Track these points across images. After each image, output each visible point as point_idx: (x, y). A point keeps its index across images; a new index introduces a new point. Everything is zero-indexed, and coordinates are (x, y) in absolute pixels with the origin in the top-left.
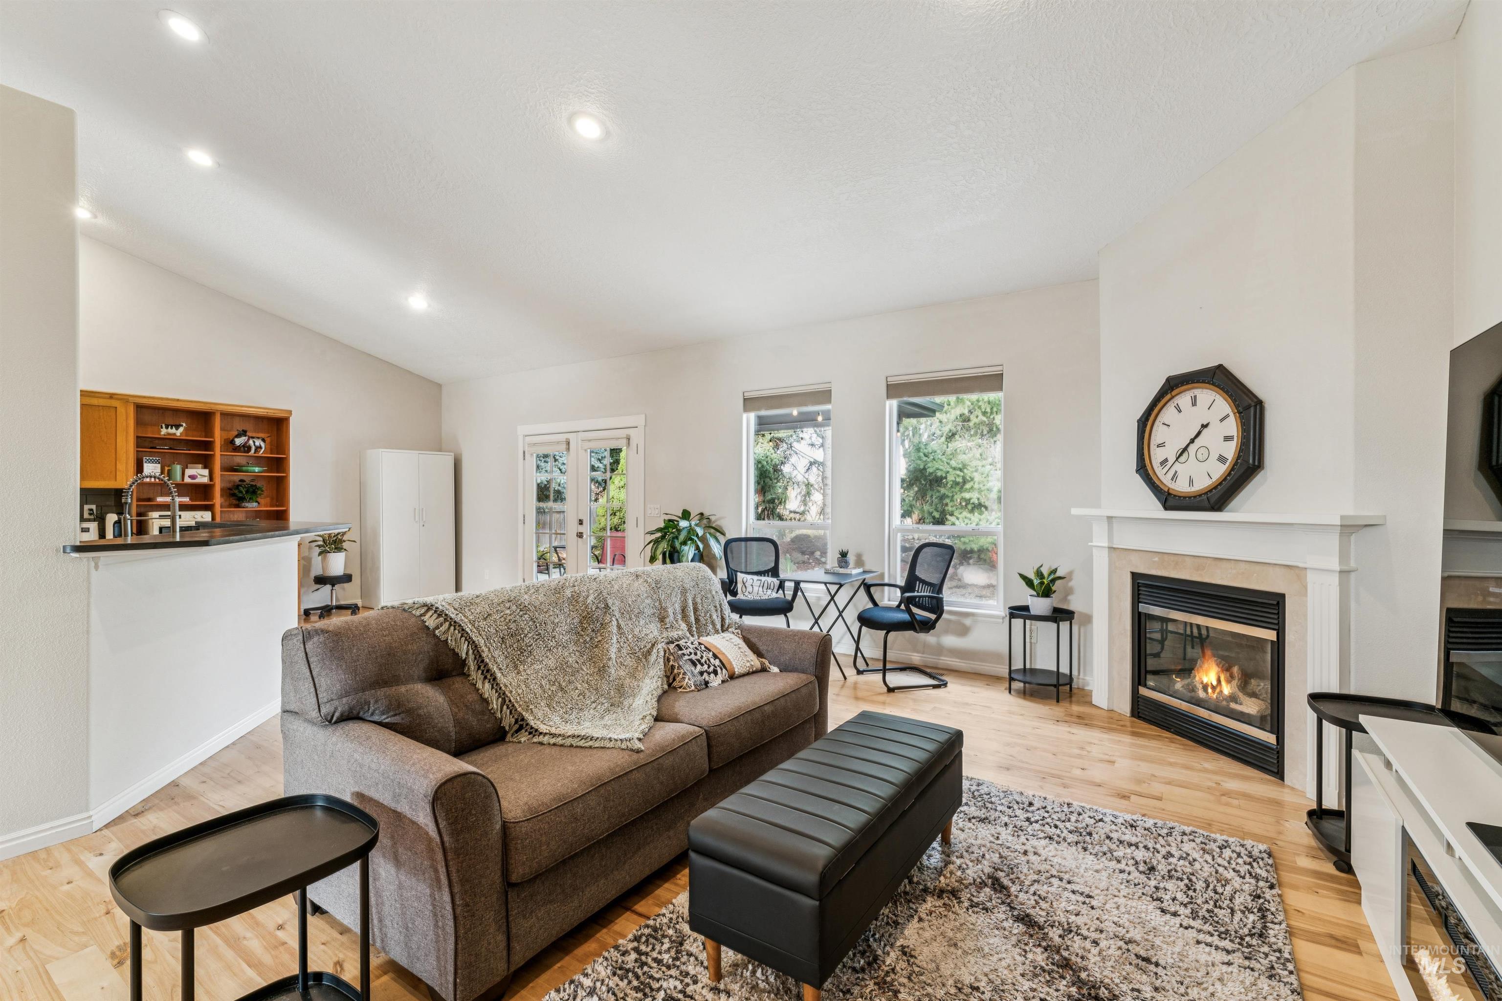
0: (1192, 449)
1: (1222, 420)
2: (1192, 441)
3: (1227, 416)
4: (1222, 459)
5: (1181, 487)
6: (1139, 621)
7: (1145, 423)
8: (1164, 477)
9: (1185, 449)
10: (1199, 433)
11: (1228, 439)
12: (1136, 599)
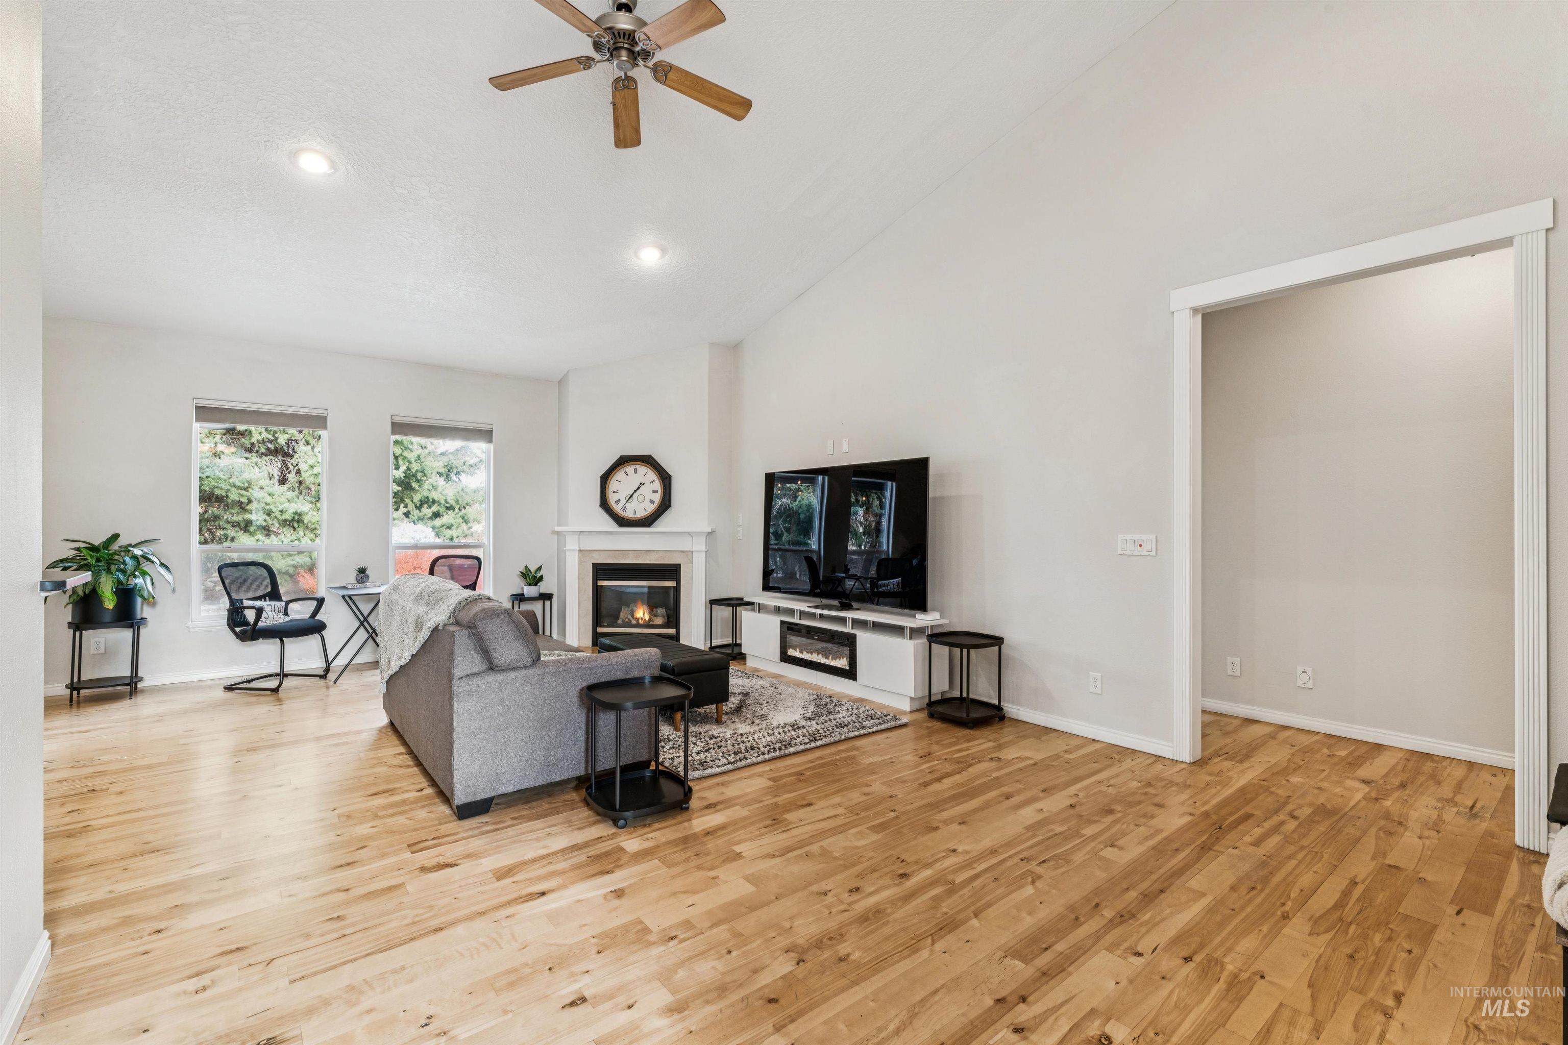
0: (635, 495)
1: (651, 482)
2: (635, 491)
3: (654, 481)
4: (652, 502)
5: (629, 514)
6: (597, 592)
7: (605, 479)
8: (618, 508)
9: (631, 496)
10: (638, 488)
11: (655, 492)
12: (596, 578)
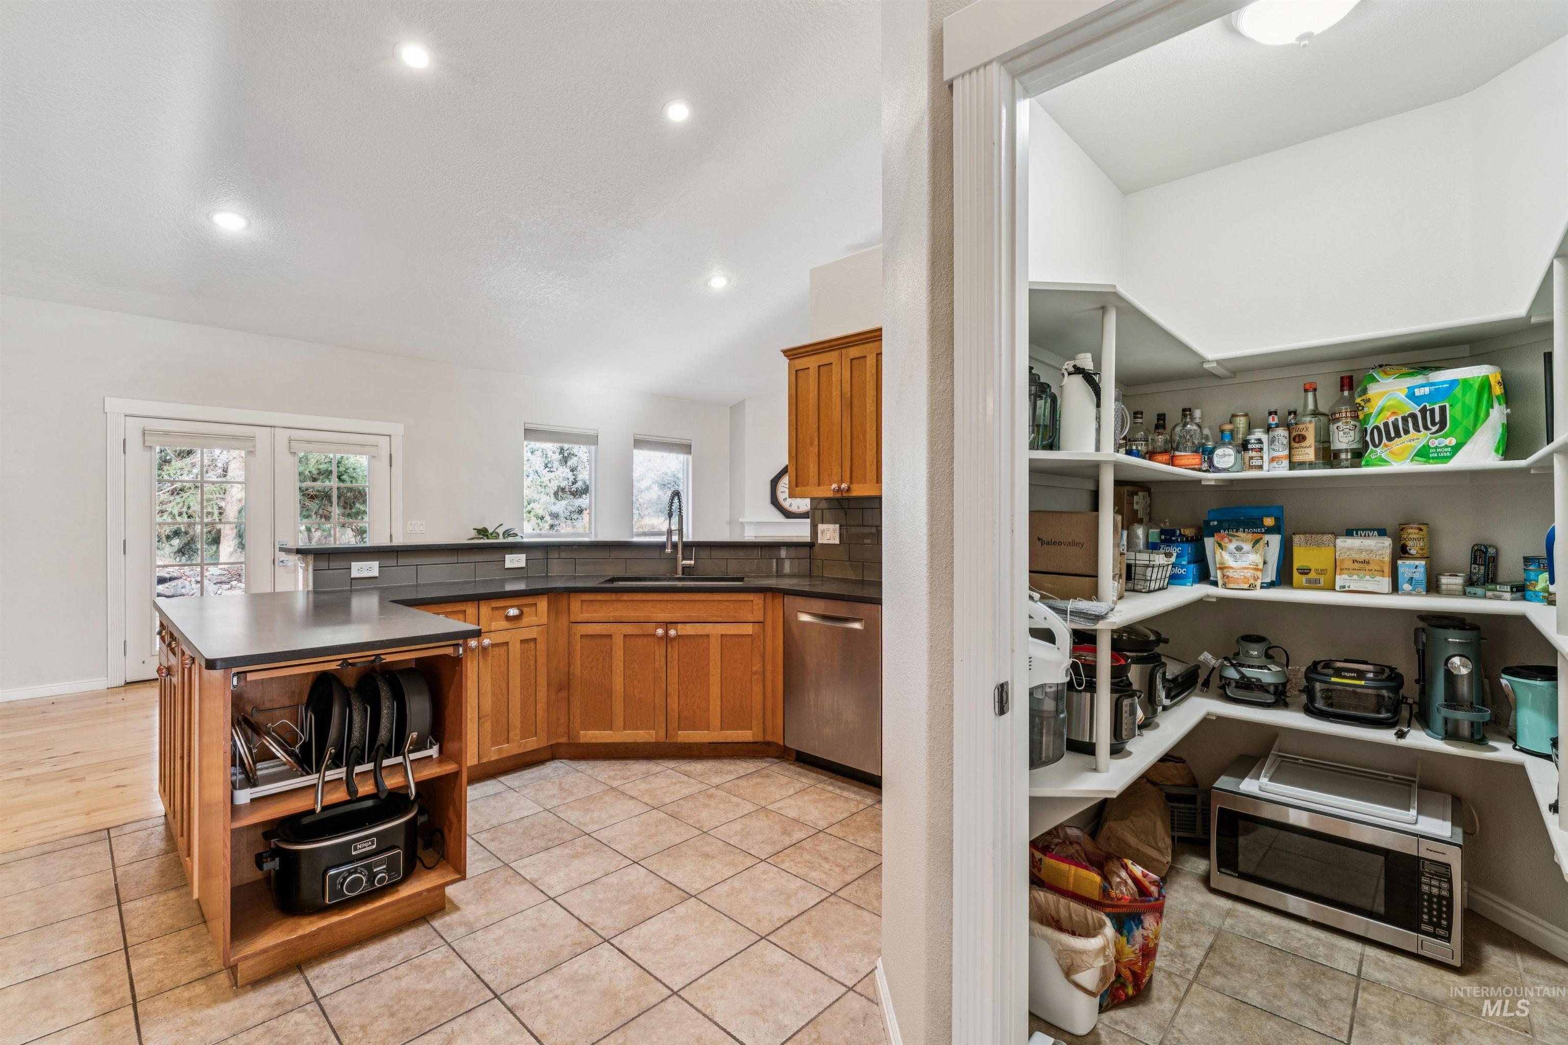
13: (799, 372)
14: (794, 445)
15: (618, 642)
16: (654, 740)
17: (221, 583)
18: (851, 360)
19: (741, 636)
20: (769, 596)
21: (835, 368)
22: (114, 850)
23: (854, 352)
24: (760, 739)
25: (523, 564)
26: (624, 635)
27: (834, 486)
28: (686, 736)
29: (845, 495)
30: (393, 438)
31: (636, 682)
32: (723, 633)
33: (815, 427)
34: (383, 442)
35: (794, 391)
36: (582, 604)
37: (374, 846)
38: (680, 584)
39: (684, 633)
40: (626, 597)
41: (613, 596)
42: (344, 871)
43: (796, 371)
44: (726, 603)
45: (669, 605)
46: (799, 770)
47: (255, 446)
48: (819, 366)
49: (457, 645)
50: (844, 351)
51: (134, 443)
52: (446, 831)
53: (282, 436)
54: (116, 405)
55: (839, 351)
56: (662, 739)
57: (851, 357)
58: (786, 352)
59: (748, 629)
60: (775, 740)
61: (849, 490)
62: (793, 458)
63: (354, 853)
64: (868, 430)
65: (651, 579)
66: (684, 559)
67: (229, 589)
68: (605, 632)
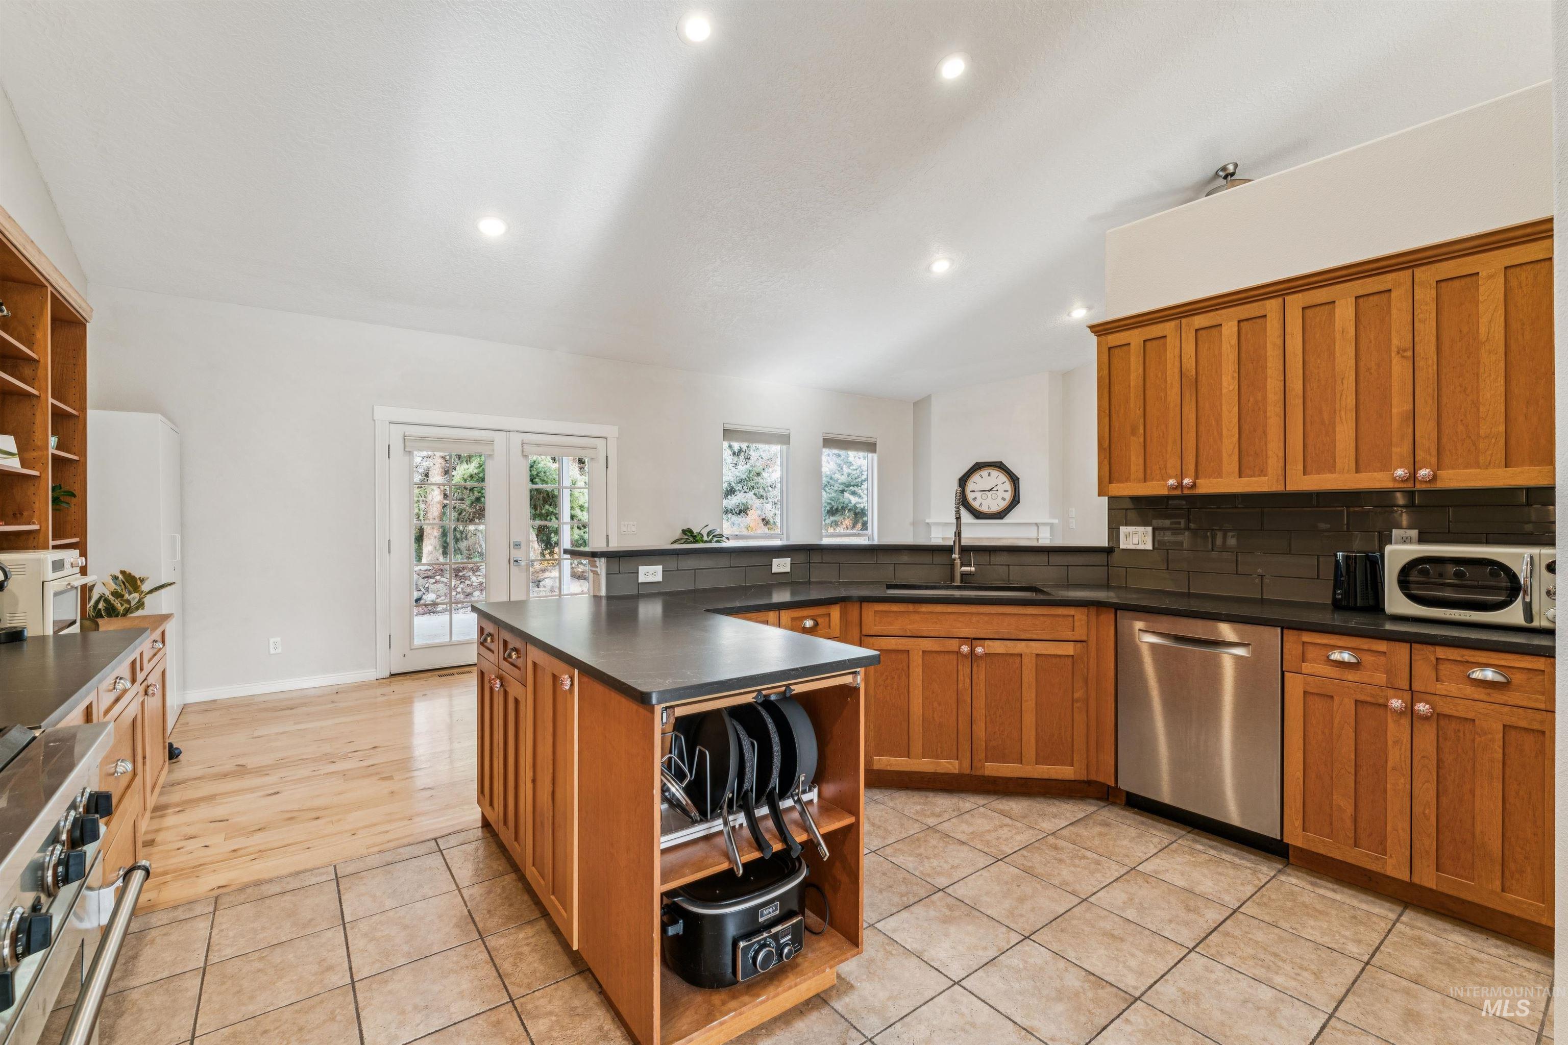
0: (990, 494)
1: (1002, 484)
3: (1005, 483)
4: (1004, 499)
5: (983, 509)
7: (963, 481)
8: (975, 504)
10: (992, 488)
11: (1006, 491)
13: (1113, 351)
14: (1107, 435)
15: (917, 660)
16: (957, 771)
17: (427, 577)
18: (1197, 330)
19: (1060, 656)
20: (1093, 610)
21: (1172, 343)
22: (450, 866)
23: (1200, 321)
24: (1083, 777)
25: (788, 569)
26: (923, 651)
27: (1171, 482)
28: (993, 769)
29: (1186, 492)
30: (609, 439)
31: (935, 704)
32: (1039, 652)
33: (1140, 412)
34: (600, 443)
35: (1106, 372)
36: (875, 616)
37: (778, 912)
38: (957, 593)
39: (992, 651)
40: (924, 608)
41: (911, 607)
42: (755, 942)
43: (1110, 348)
44: (1042, 618)
45: (974, 619)
46: (1144, 819)
47: (493, 450)
48: (1145, 341)
49: (854, 673)
50: (1184, 321)
51: (397, 448)
52: (827, 889)
53: (516, 439)
54: (383, 413)
55: (1178, 321)
56: (967, 770)
57: (1197, 327)
58: (1093, 328)
59: (1069, 649)
60: (1101, 779)
61: (1194, 485)
62: (1105, 449)
63: (760, 920)
64: (1225, 413)
65: (927, 588)
66: (962, 565)
67: (434, 583)
68: (901, 647)
